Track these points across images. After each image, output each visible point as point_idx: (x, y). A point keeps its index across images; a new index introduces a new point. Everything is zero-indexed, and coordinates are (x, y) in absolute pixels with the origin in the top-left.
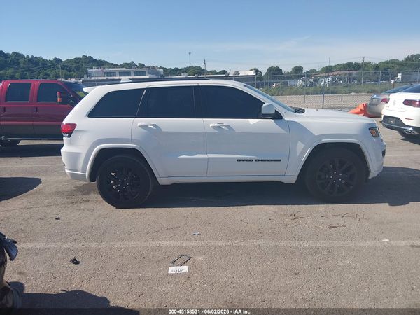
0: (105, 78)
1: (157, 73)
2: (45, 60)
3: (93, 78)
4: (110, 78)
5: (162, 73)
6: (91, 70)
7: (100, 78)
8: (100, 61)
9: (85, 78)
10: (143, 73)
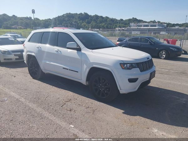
0: (136, 28)
1: (163, 26)
2: (117, 20)
3: (131, 28)
4: (139, 28)
5: (166, 26)
6: (132, 24)
7: (134, 28)
8: (140, 20)
9: (128, 28)
10: (155, 26)
